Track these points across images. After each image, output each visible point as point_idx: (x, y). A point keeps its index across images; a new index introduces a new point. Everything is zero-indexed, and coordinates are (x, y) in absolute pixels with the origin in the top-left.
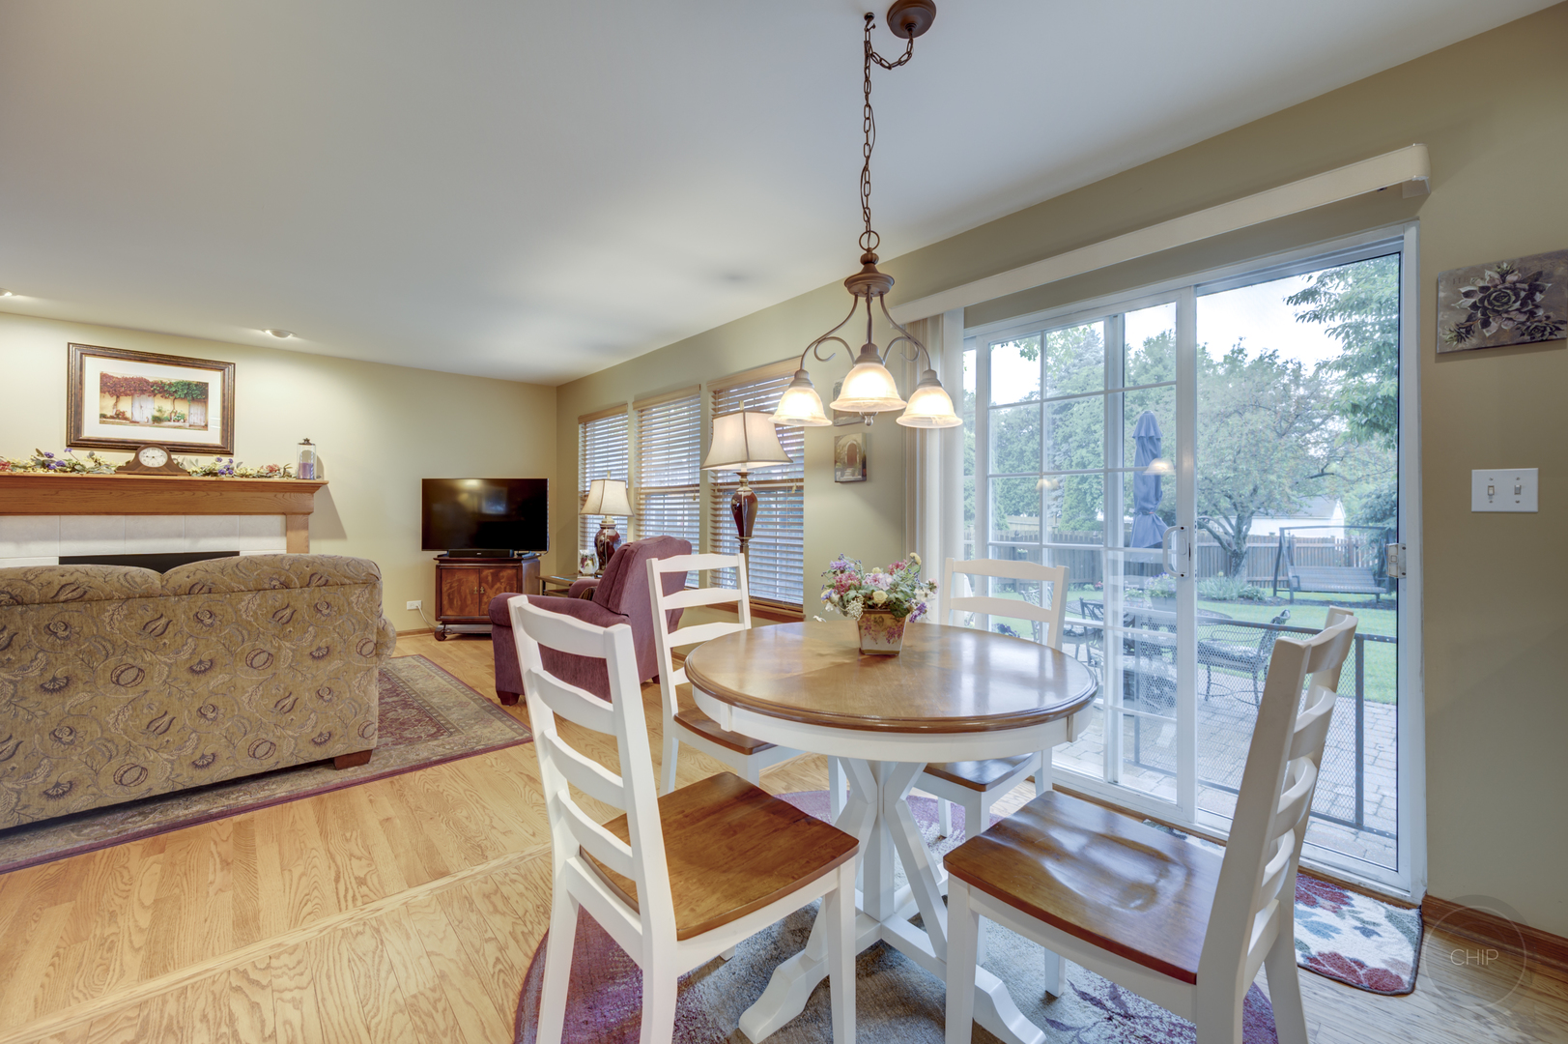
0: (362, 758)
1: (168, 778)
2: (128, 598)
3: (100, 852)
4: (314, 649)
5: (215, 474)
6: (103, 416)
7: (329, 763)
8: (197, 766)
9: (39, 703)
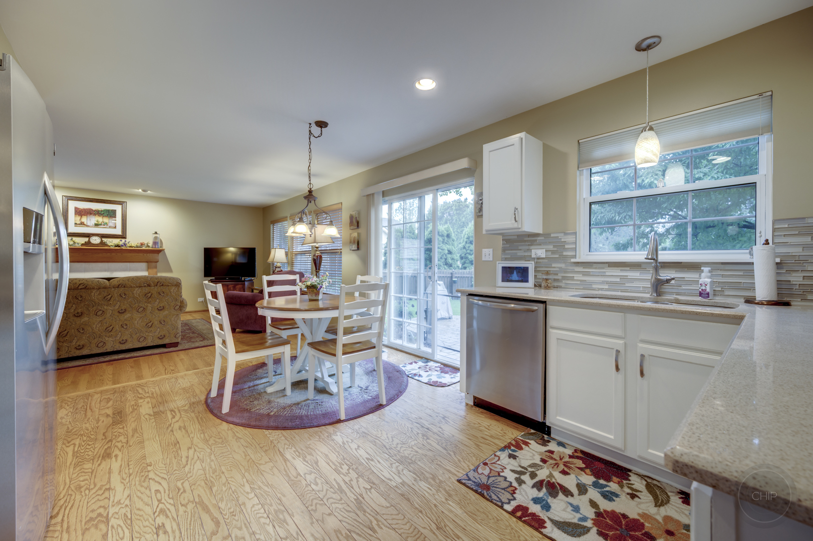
0: (175, 345)
1: (112, 346)
2: (99, 289)
3: (93, 365)
4: (158, 307)
5: (119, 246)
6: (76, 224)
7: (164, 346)
8: (121, 343)
9: (74, 320)
